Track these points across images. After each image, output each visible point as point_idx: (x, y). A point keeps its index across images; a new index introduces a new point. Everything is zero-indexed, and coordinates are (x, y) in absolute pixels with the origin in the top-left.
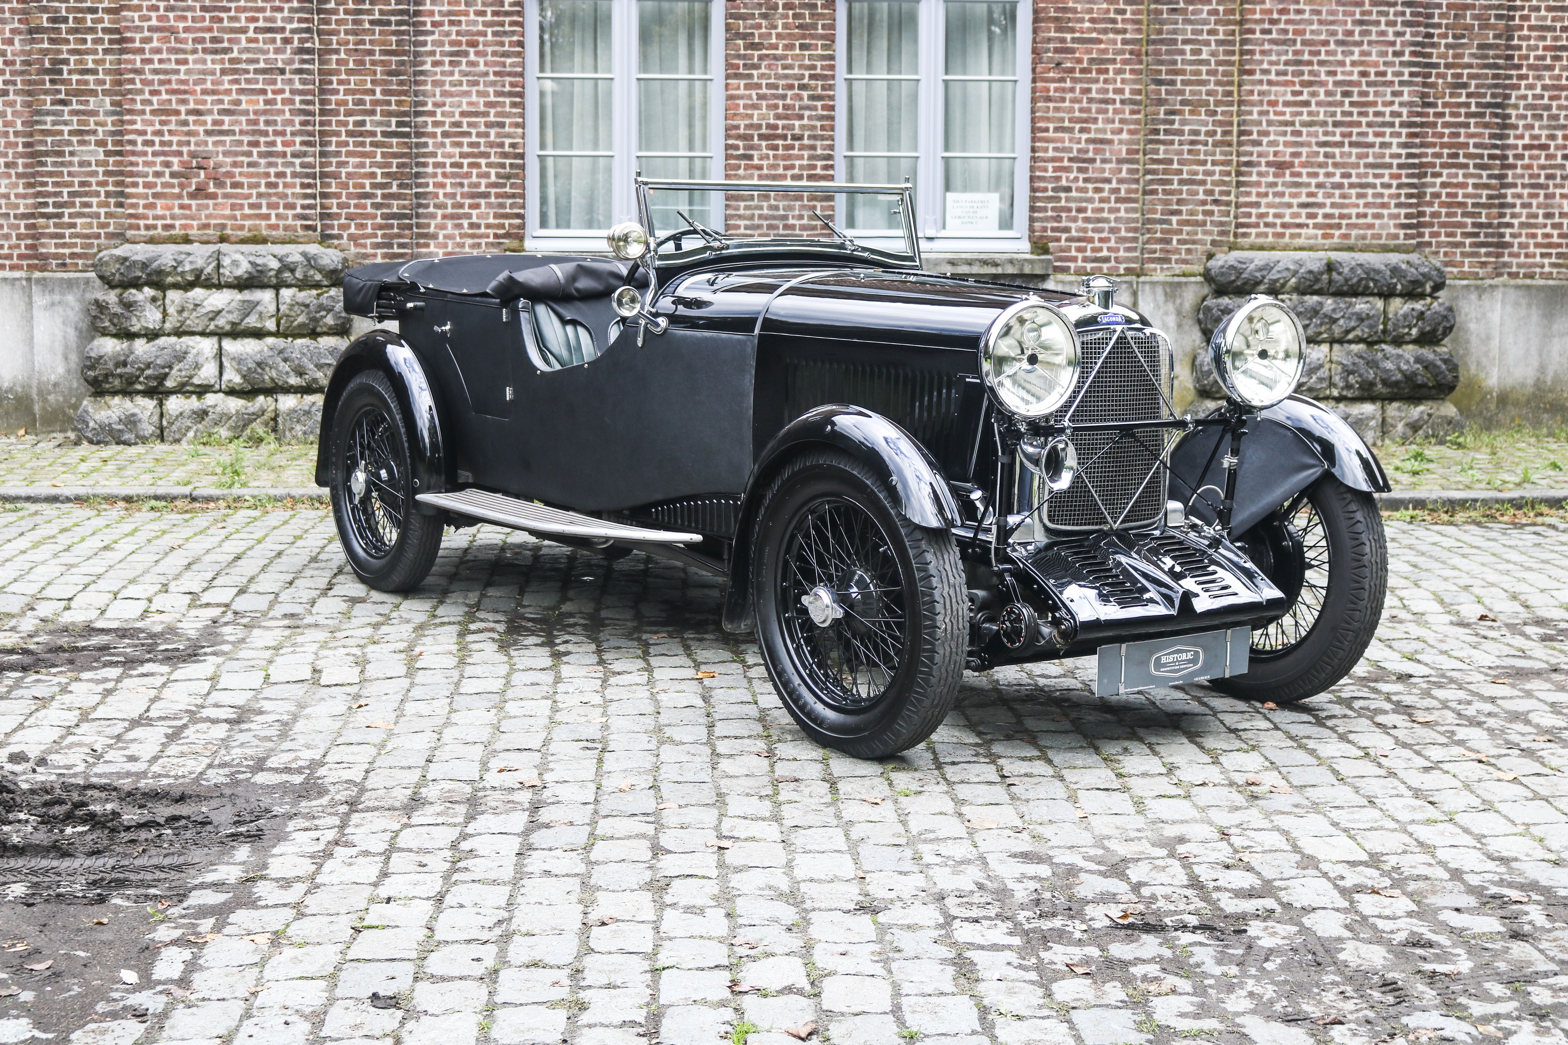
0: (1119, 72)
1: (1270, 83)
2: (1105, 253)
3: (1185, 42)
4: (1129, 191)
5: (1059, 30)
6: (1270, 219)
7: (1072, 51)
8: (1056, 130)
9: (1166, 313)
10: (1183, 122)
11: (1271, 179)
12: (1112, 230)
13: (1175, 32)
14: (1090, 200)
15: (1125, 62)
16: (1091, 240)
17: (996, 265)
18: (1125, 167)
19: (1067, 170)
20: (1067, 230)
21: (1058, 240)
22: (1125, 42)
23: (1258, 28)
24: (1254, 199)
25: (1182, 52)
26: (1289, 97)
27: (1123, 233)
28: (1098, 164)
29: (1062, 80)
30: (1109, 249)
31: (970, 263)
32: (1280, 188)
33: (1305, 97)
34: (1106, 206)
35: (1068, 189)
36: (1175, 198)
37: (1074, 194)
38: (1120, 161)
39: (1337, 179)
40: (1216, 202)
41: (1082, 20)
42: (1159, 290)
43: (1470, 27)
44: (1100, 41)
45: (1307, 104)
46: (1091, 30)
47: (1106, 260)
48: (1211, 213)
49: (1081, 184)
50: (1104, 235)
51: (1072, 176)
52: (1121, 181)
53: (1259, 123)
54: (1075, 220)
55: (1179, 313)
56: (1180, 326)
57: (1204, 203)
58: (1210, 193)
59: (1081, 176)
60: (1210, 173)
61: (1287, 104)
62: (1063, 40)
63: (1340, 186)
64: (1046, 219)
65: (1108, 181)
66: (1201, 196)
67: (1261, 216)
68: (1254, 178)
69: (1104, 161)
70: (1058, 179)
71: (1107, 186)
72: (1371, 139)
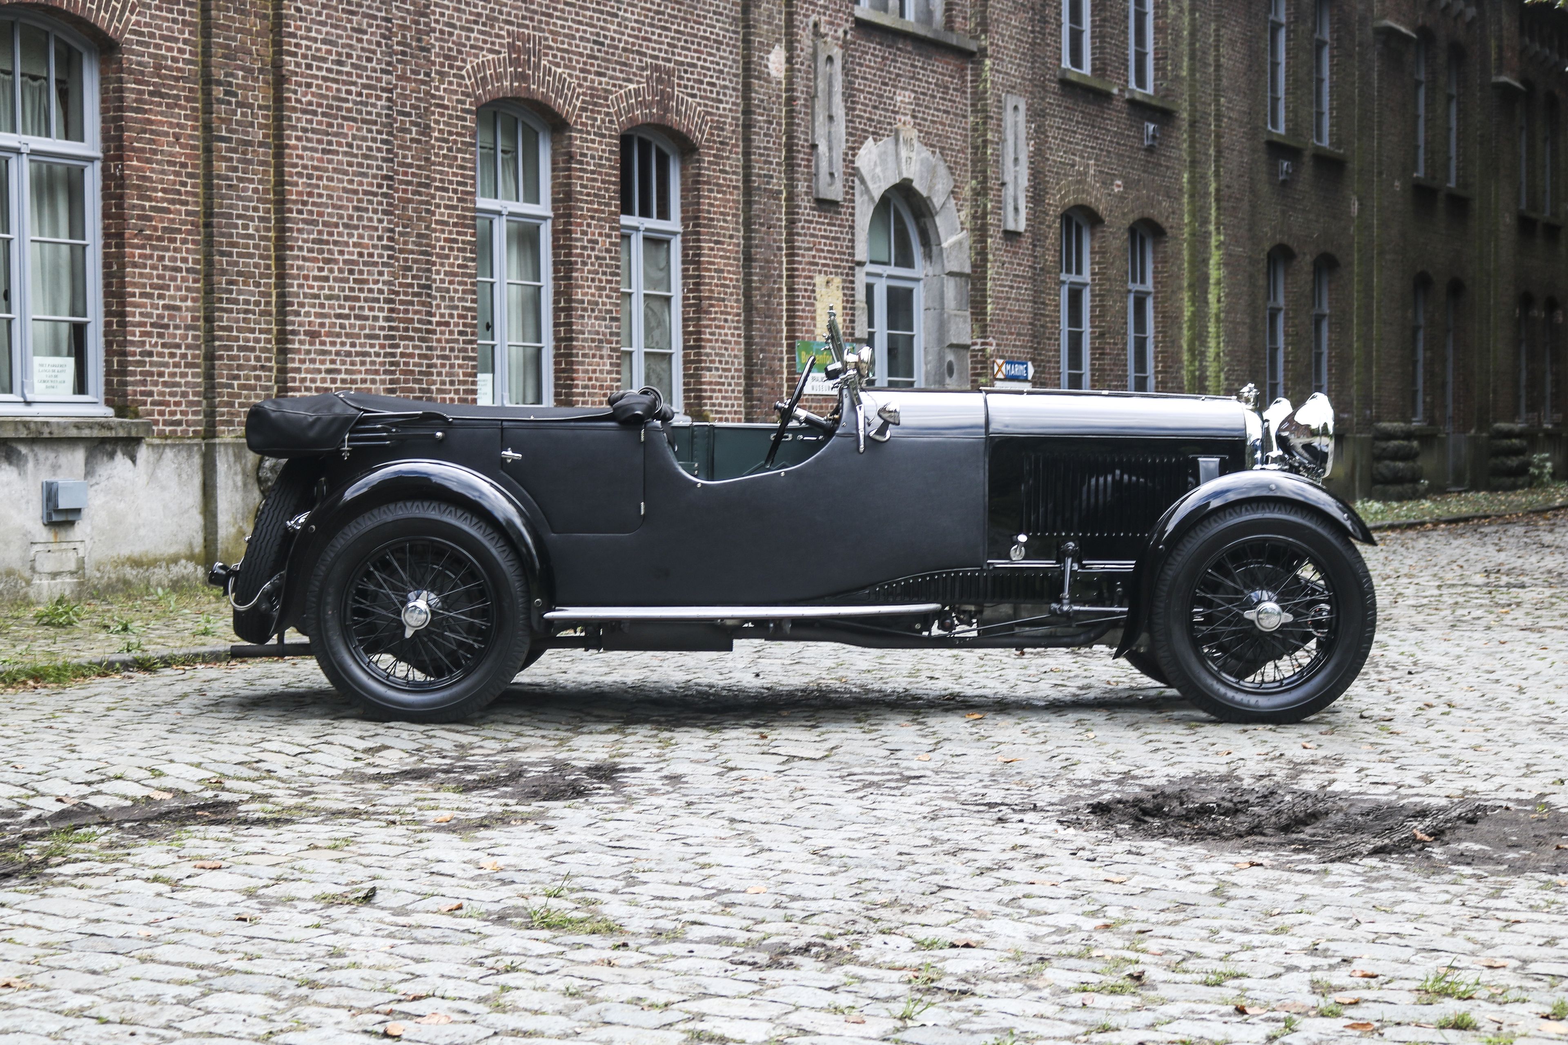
0: (184, 241)
1: (304, 259)
2: (178, 417)
3: (239, 217)
4: (194, 357)
5: (141, 197)
6: (308, 384)
7: (150, 219)
8: (142, 295)
9: (236, 474)
10: (240, 292)
11: (307, 347)
12: (184, 394)
13: (231, 207)
14: (166, 365)
15: (188, 232)
16: (167, 404)
17: (110, 428)
18: (191, 333)
19: (149, 334)
20: (151, 394)
21: (145, 404)
22: (188, 213)
23: (295, 208)
24: (297, 365)
25: (236, 226)
26: (316, 273)
27: (191, 398)
28: (171, 330)
29: (143, 247)
30: (182, 413)
31: (91, 426)
32: (313, 356)
33: (325, 273)
34: (177, 370)
35: (150, 354)
36: (235, 363)
37: (155, 359)
38: (188, 328)
39: (347, 348)
40: (263, 368)
41: (155, 190)
42: (230, 451)
43: (410, 219)
44: (168, 211)
45: (326, 279)
46: (163, 200)
47: (179, 423)
48: (258, 378)
49: (159, 349)
50: (177, 399)
51: (154, 341)
52: (188, 347)
53: (298, 295)
54: (156, 384)
55: (244, 473)
56: (245, 485)
57: (255, 368)
58: (258, 359)
59: (160, 341)
60: (258, 341)
61: (315, 278)
62: (143, 208)
63: (348, 354)
64: (135, 383)
65: (178, 346)
66: (253, 363)
67: (303, 380)
68: (297, 346)
69: (176, 327)
70: (143, 343)
71: (178, 352)
72: (366, 312)
